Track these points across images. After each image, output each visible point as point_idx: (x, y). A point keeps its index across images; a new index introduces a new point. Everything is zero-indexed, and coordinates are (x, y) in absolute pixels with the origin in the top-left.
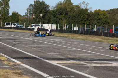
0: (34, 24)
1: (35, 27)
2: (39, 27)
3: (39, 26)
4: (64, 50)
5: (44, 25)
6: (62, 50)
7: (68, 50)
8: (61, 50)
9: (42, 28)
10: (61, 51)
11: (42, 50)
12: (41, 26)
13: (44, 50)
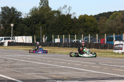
0: (3, 38)
1: (5, 41)
2: (10, 41)
3: (9, 39)
4: (46, 69)
5: (16, 37)
6: (44, 69)
7: (51, 68)
8: (42, 68)
9: (14, 41)
10: (42, 70)
11: (18, 70)
12: (13, 39)
13: (21, 70)
